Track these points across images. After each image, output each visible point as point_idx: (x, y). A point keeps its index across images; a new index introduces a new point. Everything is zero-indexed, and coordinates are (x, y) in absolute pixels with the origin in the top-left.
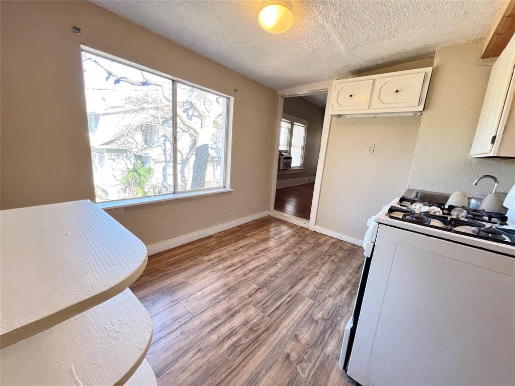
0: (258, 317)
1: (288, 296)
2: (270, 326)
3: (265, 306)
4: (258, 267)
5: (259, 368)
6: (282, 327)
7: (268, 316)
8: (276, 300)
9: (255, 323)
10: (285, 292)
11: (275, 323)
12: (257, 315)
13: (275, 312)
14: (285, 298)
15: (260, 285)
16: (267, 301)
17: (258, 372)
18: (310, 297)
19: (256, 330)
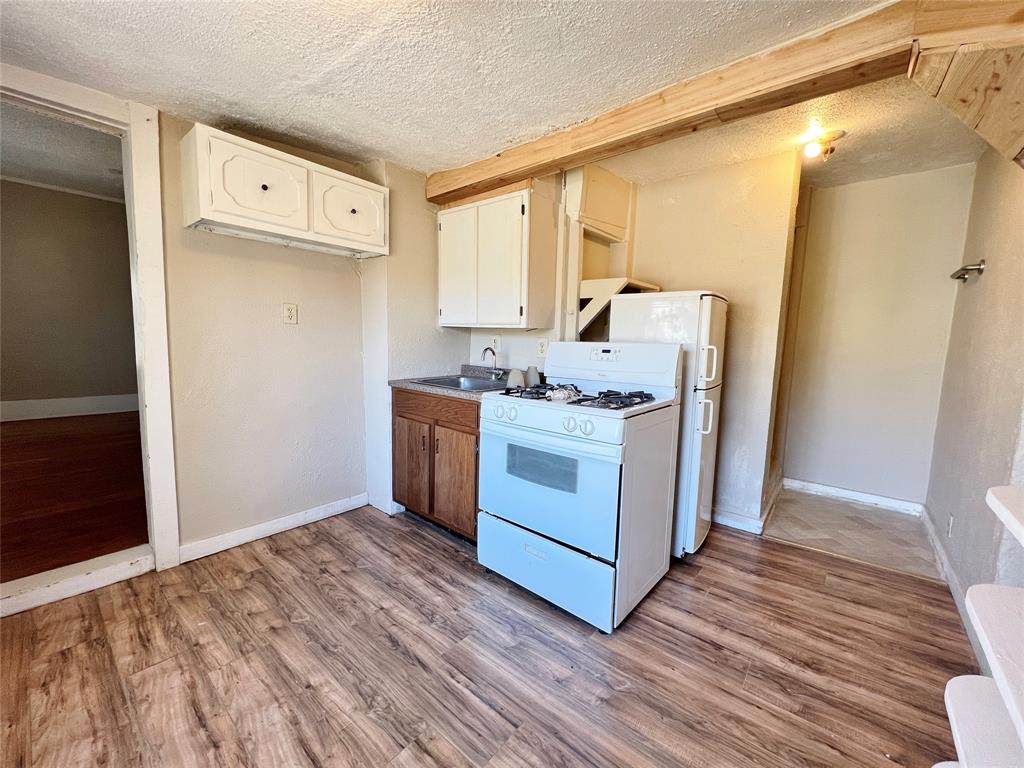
0: (522, 751)
1: (453, 677)
2: (544, 726)
3: (485, 732)
4: (302, 743)
5: (645, 753)
6: (541, 702)
7: (516, 726)
8: (464, 704)
9: (543, 760)
10: (438, 681)
11: (535, 714)
12: (515, 752)
13: (503, 712)
14: (459, 686)
15: (402, 741)
16: (467, 725)
17: (652, 755)
18: (457, 639)
19: (562, 757)
